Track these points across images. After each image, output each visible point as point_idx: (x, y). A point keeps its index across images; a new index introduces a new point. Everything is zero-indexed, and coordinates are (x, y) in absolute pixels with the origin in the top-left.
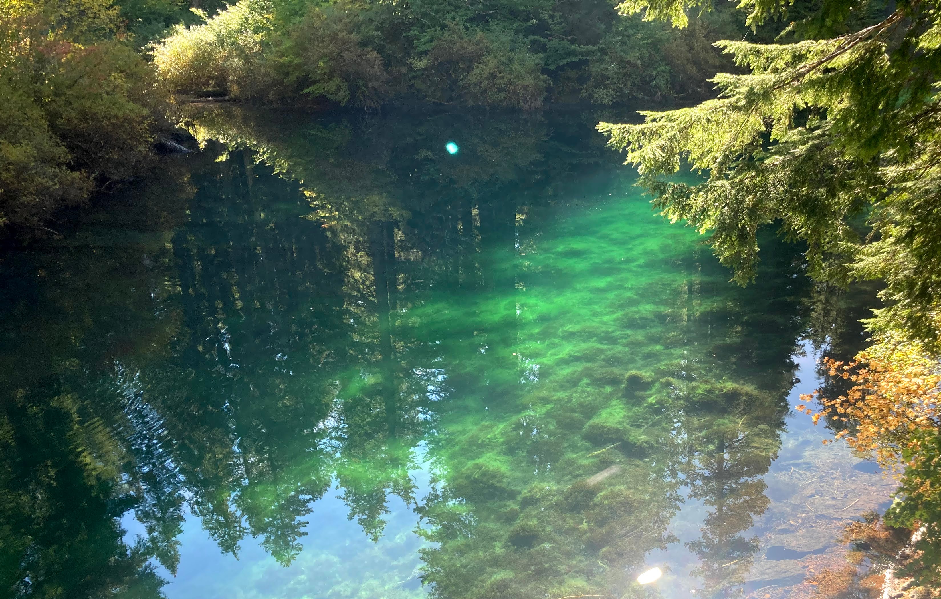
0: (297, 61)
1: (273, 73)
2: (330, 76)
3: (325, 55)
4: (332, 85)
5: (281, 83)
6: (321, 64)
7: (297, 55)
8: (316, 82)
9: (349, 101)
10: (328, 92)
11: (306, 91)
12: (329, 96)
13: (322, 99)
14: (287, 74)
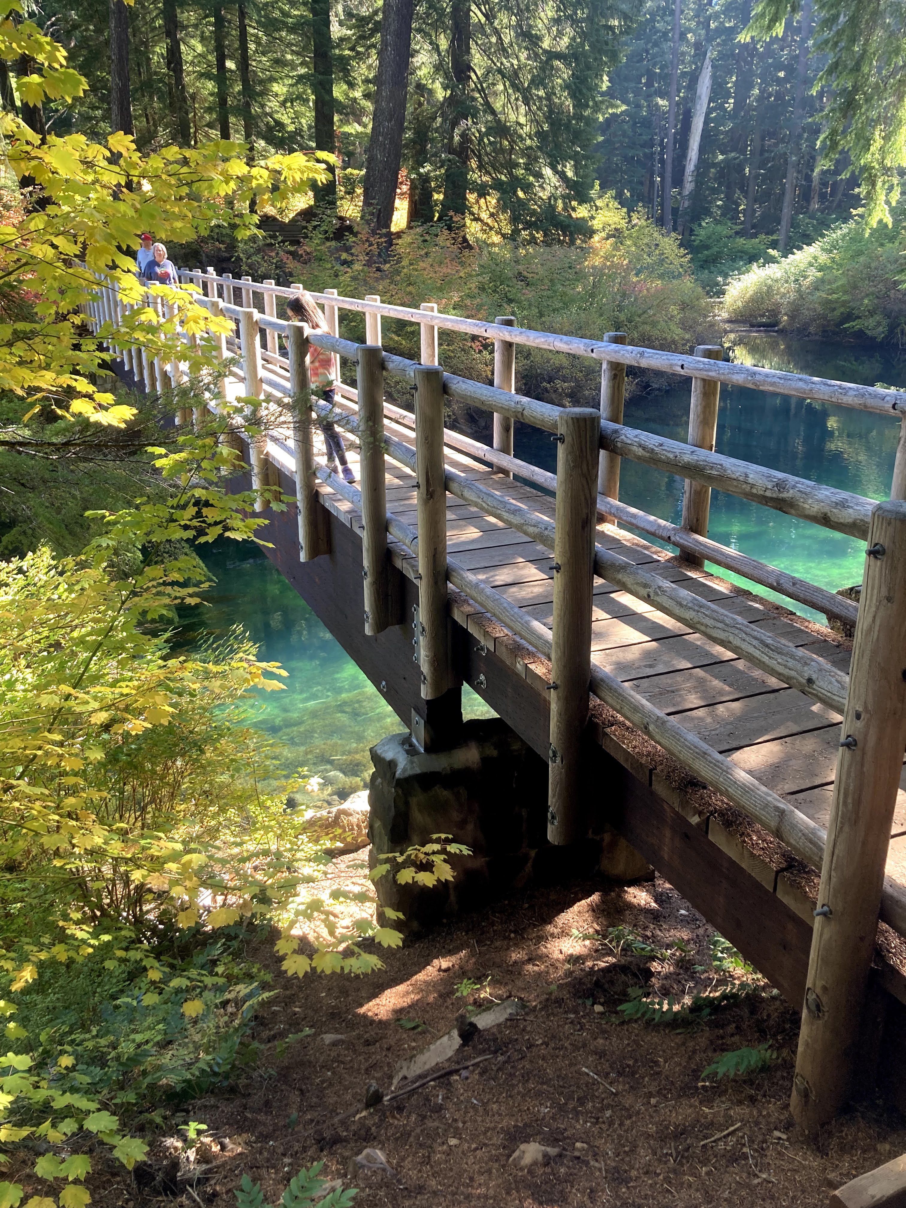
0: (845, 298)
1: (819, 309)
2: (872, 313)
3: (873, 294)
4: (871, 322)
5: (825, 317)
6: (866, 301)
7: (845, 292)
8: (859, 317)
9: (886, 337)
10: (867, 328)
11: (847, 325)
12: (867, 332)
13: (860, 334)
14: (834, 309)
